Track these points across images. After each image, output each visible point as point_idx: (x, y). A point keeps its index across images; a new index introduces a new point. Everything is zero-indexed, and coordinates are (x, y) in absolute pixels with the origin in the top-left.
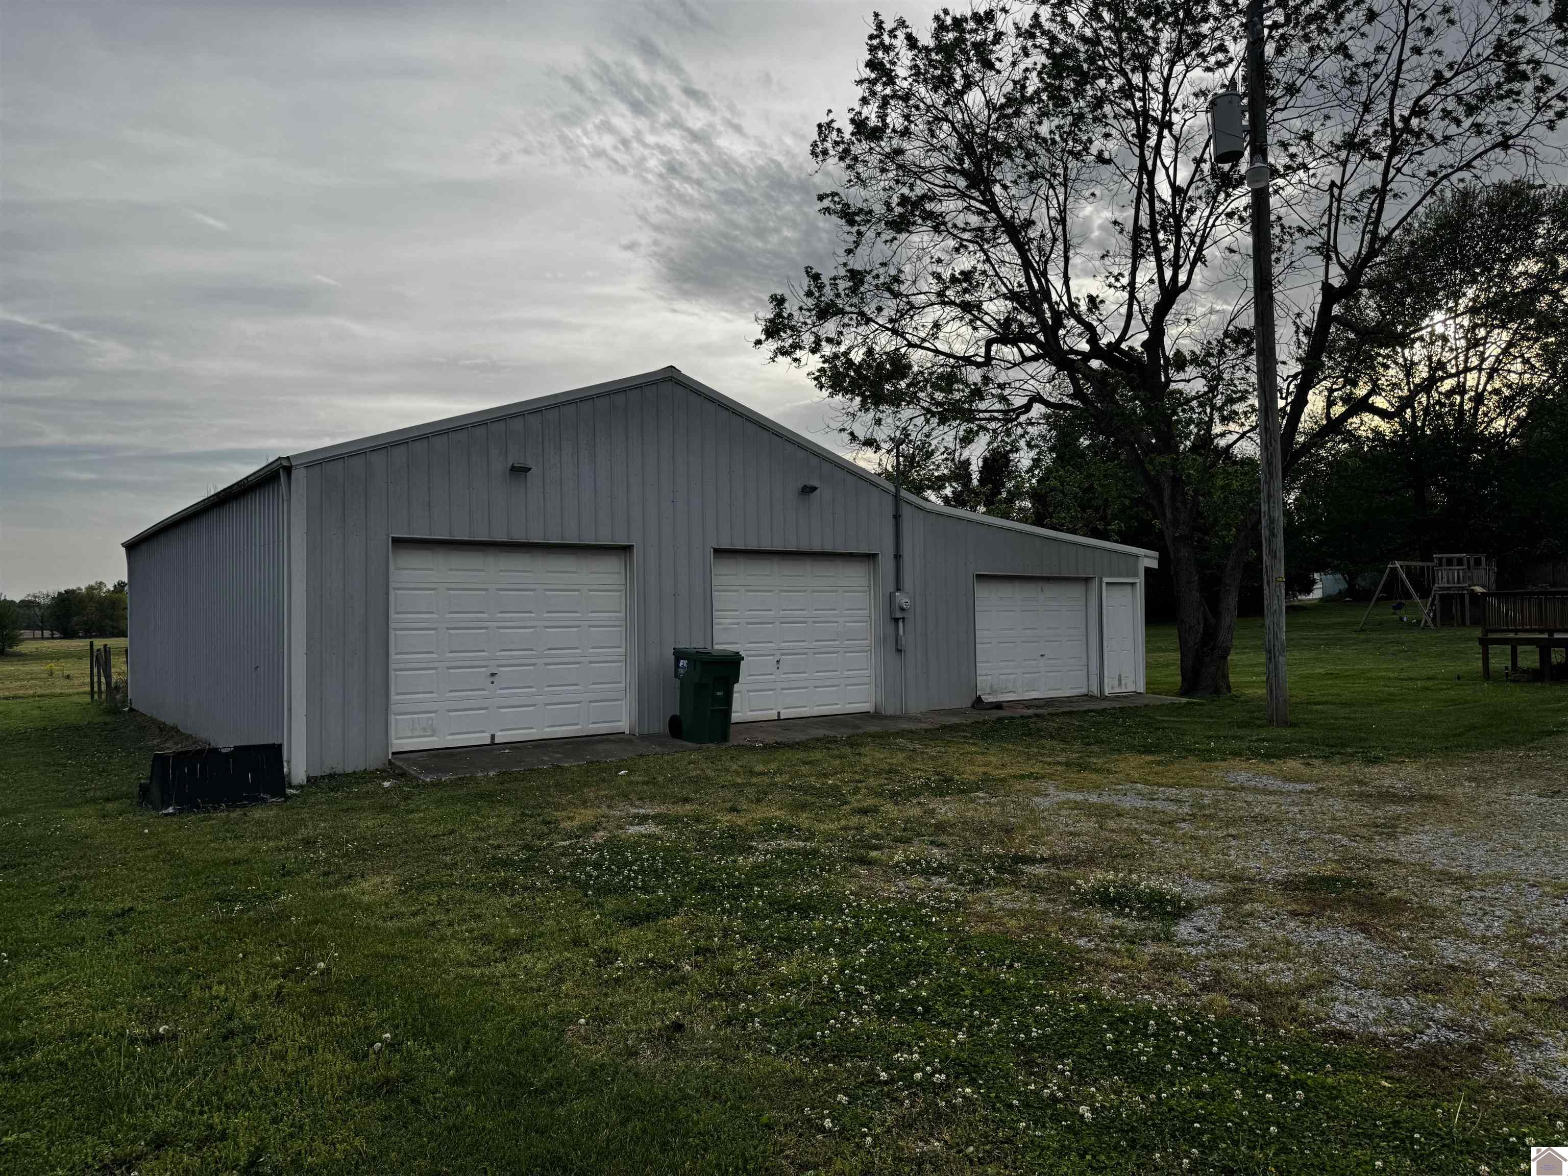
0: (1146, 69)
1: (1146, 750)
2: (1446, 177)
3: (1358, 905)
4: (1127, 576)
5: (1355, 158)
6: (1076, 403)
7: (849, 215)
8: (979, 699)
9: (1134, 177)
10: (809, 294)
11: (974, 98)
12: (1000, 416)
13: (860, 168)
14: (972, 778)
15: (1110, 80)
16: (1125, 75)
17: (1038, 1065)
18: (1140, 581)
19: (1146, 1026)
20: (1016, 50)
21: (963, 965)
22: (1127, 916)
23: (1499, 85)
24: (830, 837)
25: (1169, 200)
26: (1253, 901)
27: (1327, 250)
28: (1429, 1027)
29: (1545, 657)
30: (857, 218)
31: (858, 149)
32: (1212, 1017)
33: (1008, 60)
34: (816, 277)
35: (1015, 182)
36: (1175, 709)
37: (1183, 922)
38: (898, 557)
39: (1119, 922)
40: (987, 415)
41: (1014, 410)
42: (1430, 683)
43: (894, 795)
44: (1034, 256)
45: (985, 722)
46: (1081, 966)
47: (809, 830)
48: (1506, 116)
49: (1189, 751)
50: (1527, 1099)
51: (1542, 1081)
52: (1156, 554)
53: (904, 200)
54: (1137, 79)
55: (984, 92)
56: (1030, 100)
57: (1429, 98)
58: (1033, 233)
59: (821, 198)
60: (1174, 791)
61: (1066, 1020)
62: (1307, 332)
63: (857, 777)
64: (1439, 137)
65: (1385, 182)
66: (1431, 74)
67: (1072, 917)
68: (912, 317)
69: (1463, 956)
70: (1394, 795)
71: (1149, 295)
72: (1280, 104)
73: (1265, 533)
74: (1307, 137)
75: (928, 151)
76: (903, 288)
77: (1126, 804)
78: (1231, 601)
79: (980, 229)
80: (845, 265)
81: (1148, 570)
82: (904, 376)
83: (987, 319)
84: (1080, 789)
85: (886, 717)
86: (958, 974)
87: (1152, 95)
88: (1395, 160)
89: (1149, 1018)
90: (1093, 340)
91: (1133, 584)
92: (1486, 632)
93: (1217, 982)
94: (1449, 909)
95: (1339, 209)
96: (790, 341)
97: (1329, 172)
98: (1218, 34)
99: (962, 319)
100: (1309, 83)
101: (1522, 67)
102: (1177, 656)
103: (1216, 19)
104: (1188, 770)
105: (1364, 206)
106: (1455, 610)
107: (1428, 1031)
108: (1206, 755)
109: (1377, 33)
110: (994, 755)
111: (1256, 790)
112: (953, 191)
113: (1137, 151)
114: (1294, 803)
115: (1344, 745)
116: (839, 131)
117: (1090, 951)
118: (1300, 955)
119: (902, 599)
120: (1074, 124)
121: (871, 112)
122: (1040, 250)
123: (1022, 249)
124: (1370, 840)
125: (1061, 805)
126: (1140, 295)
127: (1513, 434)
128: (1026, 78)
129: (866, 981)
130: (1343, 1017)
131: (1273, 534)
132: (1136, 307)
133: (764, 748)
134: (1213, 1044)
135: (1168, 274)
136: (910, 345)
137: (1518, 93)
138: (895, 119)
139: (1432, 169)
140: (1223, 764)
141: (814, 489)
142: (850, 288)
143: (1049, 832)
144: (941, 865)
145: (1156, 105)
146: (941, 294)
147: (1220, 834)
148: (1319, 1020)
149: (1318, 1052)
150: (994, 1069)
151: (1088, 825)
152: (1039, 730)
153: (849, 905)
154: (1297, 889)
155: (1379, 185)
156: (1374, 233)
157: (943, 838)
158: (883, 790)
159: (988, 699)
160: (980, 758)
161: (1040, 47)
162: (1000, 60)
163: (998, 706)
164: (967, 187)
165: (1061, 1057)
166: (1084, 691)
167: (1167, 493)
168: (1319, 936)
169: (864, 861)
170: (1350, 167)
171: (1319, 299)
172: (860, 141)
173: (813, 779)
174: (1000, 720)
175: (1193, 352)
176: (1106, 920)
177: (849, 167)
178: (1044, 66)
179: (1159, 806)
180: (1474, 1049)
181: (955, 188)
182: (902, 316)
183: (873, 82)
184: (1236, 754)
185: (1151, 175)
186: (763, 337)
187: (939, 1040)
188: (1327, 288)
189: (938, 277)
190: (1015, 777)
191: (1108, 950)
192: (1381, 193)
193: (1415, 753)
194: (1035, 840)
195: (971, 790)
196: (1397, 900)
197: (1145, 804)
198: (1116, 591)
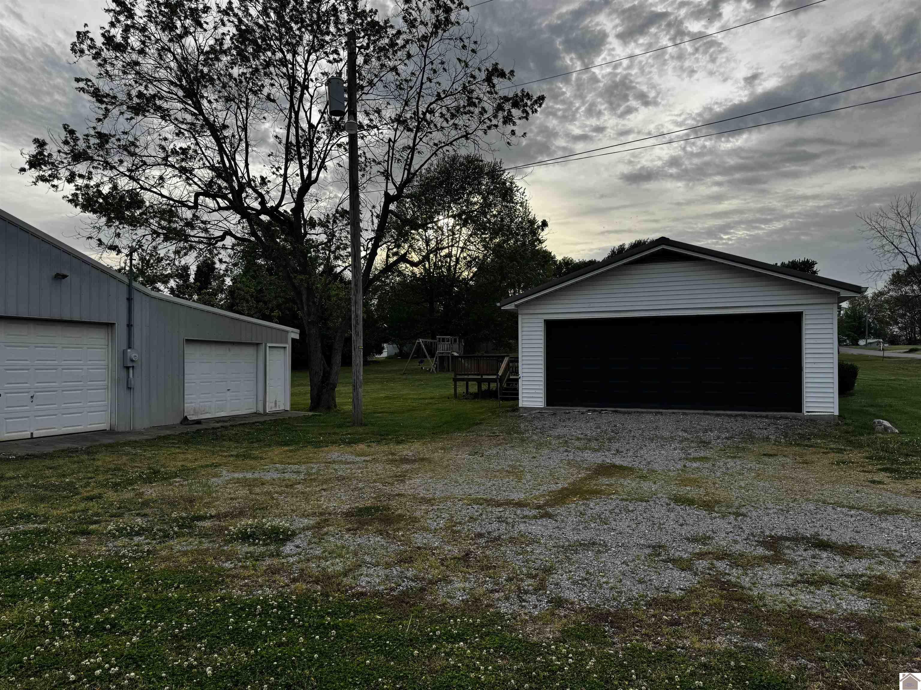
0: (295, 53)
1: (286, 444)
2: (441, 147)
3: (381, 520)
4: (281, 343)
5: (401, 128)
6: (253, 239)
7: (98, 95)
8: (186, 418)
9: (287, 112)
10: (66, 143)
11: (189, 41)
12: (205, 241)
13: (109, 67)
14: (173, 469)
15: (274, 53)
16: (283, 53)
17: (185, 647)
18: (289, 346)
19: (256, 609)
20: (217, 20)
21: (145, 592)
22: (257, 544)
23: (464, 107)
24: (61, 519)
25: (307, 130)
26: (328, 525)
27: (387, 175)
28: (404, 581)
29: (479, 387)
30: (105, 99)
31: (107, 54)
32: (294, 597)
33: (211, 25)
34: (72, 132)
35: (216, 100)
36: (306, 419)
37: (288, 543)
38: (130, 326)
39: (251, 549)
40: (196, 239)
41: (214, 238)
42: (431, 401)
43: (116, 485)
44: (227, 148)
45: (187, 433)
46: (223, 580)
47: (44, 516)
48: (468, 123)
49: (309, 442)
50: (441, 611)
51: (449, 600)
52: (298, 331)
53: (140, 95)
54: (289, 57)
55: (195, 40)
56: (225, 52)
57: (434, 105)
58: (226, 133)
59: (78, 80)
60: (297, 466)
61: (207, 615)
62: (377, 217)
63: (89, 475)
64: (439, 126)
65: (414, 145)
66: (436, 93)
67: (224, 550)
68: (144, 170)
69: (425, 541)
70: (407, 459)
71: (296, 183)
72: (366, 90)
73: (353, 322)
74: (378, 111)
75: (157, 67)
76: (137, 150)
77: (268, 477)
78: (338, 358)
79: (192, 124)
80: (94, 128)
81: (293, 340)
82: (139, 208)
83: (196, 180)
84: (243, 470)
85: (118, 433)
86: (140, 598)
87: (298, 68)
88: (419, 134)
89: (258, 604)
90: (263, 203)
91: (285, 348)
92: (456, 375)
93: (301, 576)
94: (422, 517)
95: (393, 154)
96: (50, 172)
97: (387, 133)
98: (334, 44)
99: (180, 177)
100: (379, 83)
101: (474, 100)
102: (309, 388)
103: (333, 35)
104: (307, 454)
105: (405, 154)
106: (446, 365)
107: (403, 584)
108: (318, 445)
109: (412, 66)
110: (191, 454)
111: (341, 462)
112: (175, 97)
113: (289, 98)
114: (359, 468)
115: (387, 435)
116: (92, 40)
117: (231, 569)
118: (348, 553)
119: (132, 354)
120: (252, 73)
121: (117, 33)
122: (231, 144)
123: (219, 141)
124: (392, 484)
125: (228, 482)
126: (290, 181)
127: (471, 279)
128: (223, 39)
129: (70, 615)
130: (364, 584)
131: (357, 323)
132: (287, 188)
133: (17, 459)
134: (292, 613)
135: (306, 172)
136: (142, 188)
137: (473, 113)
138: (134, 40)
139: (436, 142)
140: (326, 449)
141: (65, 276)
142: (98, 144)
143: (217, 499)
144: (142, 529)
145: (300, 74)
146: (165, 159)
147: (318, 489)
148: (351, 588)
149: (347, 606)
150: (154, 656)
151: (243, 492)
152: (223, 436)
153: (67, 565)
154: (353, 516)
155: (411, 145)
156: (409, 170)
157: (147, 511)
158: (108, 483)
159: (191, 418)
160: (182, 456)
161: (232, 22)
162: (207, 23)
163: (198, 422)
164: (184, 96)
165: (200, 639)
166: (254, 410)
167: (304, 297)
168: (359, 540)
169: (85, 533)
170: (398, 133)
171: (383, 200)
172: (108, 50)
173: (54, 479)
174: (198, 431)
175: (320, 219)
176: (243, 549)
177: (100, 65)
178: (234, 34)
179: (287, 476)
180: (422, 590)
181: (176, 95)
182: (137, 168)
183: (119, 13)
184: (333, 443)
185: (297, 114)
186: (27, 167)
187: (118, 645)
188: (386, 194)
189: (163, 148)
190: (202, 467)
191: (242, 567)
192: (413, 149)
193: (420, 437)
194: (208, 505)
195: (170, 478)
196: (400, 515)
197: (279, 475)
198: (275, 351)
